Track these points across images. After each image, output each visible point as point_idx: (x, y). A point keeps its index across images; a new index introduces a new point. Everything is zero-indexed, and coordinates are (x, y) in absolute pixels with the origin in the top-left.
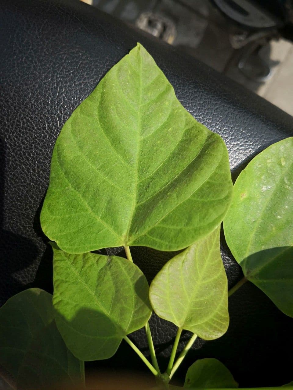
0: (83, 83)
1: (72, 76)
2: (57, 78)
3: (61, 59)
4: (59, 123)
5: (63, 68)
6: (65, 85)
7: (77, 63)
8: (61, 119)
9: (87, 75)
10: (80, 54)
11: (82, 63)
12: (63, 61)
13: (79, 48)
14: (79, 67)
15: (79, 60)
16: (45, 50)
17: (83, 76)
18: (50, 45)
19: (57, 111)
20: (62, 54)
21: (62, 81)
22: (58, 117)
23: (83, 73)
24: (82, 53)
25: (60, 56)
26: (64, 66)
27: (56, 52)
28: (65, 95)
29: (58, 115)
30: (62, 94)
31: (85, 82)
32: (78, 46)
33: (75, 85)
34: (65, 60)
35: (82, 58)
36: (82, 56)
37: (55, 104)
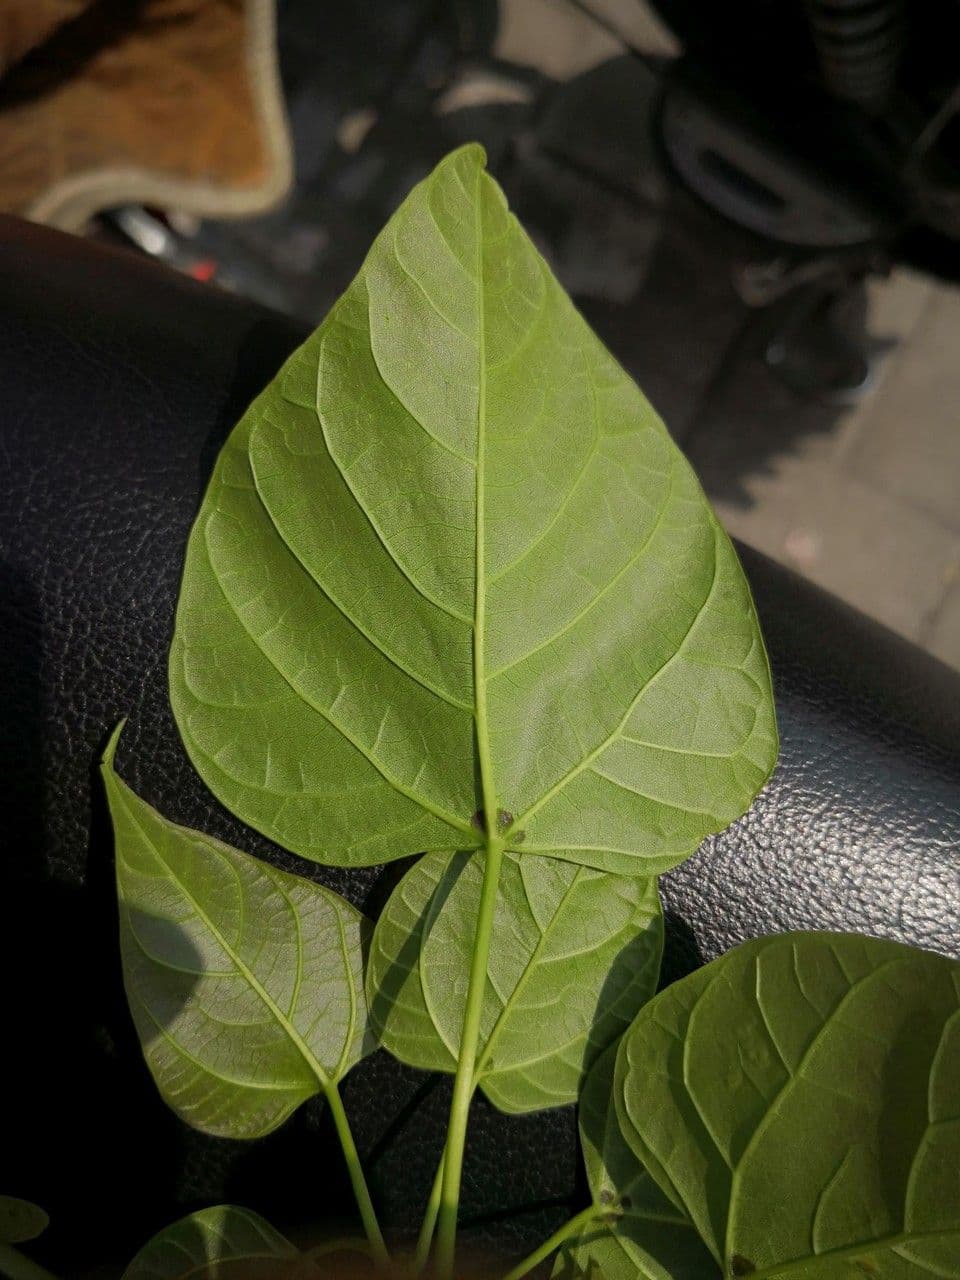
0: (154, 604)
1: (117, 584)
2: (66, 593)
3: (83, 527)
4: (73, 742)
5: (85, 560)
6: (93, 616)
7: (135, 536)
8: (79, 731)
9: (167, 576)
10: (147, 507)
11: (151, 537)
12: (88, 534)
13: (142, 486)
14: (141, 553)
15: (144, 528)
16: (27, 500)
17: (153, 581)
18: (46, 482)
19: (64, 703)
20: (84, 511)
21: (82, 603)
22: (69, 723)
23: (154, 571)
24: (152, 500)
25: (80, 517)
26: (91, 551)
27: (63, 506)
28: (94, 648)
29: (69, 718)
30: (81, 647)
31: (161, 600)
32: (139, 480)
33: (127, 614)
34: (94, 531)
35: (154, 518)
36: (154, 511)
37: (57, 680)
